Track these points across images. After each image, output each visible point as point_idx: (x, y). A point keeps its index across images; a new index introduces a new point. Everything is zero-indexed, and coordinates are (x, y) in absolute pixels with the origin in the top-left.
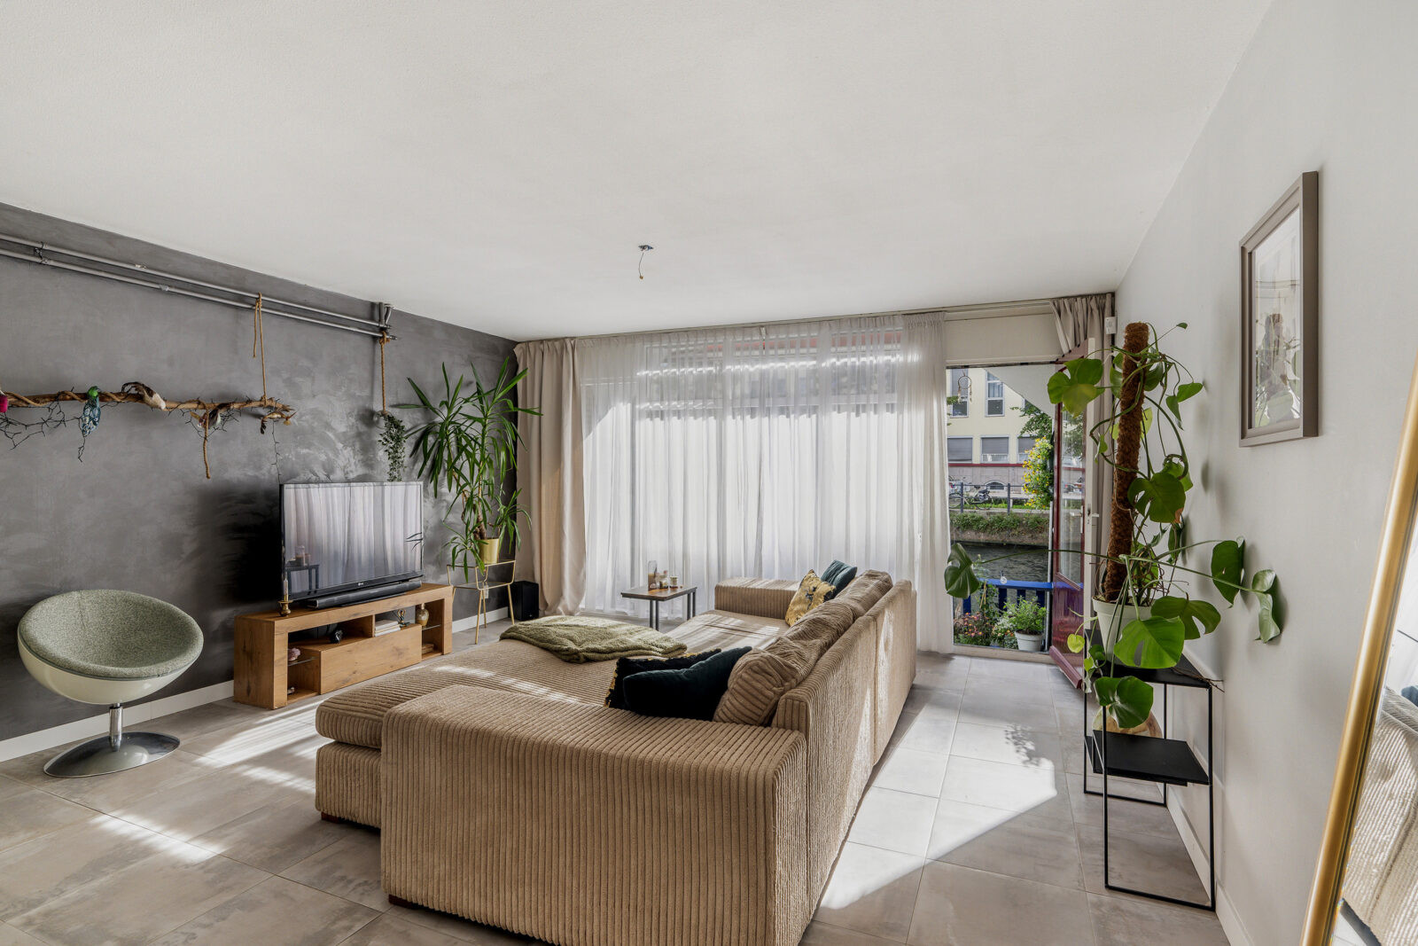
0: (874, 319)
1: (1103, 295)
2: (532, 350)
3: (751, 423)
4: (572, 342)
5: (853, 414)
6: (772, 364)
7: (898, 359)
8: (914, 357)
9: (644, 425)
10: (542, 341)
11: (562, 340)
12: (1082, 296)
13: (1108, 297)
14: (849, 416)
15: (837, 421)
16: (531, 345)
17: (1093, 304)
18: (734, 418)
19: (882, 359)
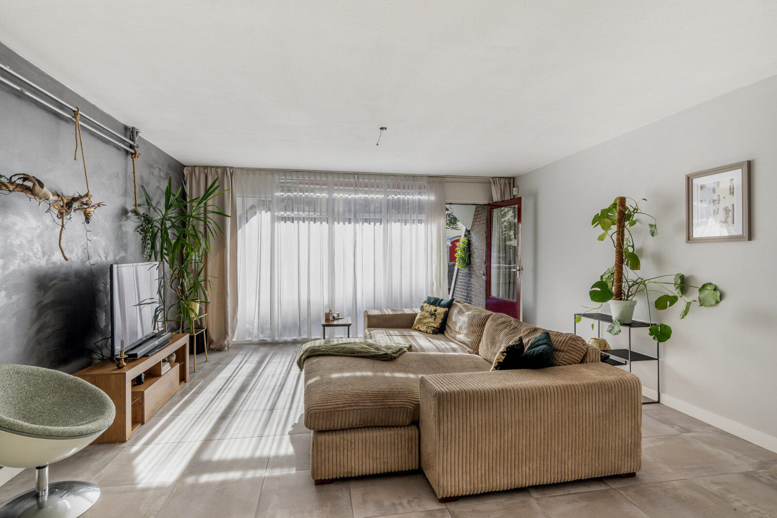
0: (414, 177)
1: (510, 178)
2: (197, 172)
3: (349, 227)
4: (231, 170)
5: (403, 224)
6: (361, 195)
7: (424, 198)
8: (432, 198)
9: (281, 226)
10: (206, 167)
11: (224, 169)
12: (503, 178)
13: (512, 179)
14: (401, 225)
15: (395, 227)
16: (197, 169)
17: (507, 182)
18: (339, 223)
19: (416, 197)
